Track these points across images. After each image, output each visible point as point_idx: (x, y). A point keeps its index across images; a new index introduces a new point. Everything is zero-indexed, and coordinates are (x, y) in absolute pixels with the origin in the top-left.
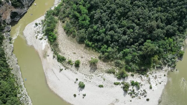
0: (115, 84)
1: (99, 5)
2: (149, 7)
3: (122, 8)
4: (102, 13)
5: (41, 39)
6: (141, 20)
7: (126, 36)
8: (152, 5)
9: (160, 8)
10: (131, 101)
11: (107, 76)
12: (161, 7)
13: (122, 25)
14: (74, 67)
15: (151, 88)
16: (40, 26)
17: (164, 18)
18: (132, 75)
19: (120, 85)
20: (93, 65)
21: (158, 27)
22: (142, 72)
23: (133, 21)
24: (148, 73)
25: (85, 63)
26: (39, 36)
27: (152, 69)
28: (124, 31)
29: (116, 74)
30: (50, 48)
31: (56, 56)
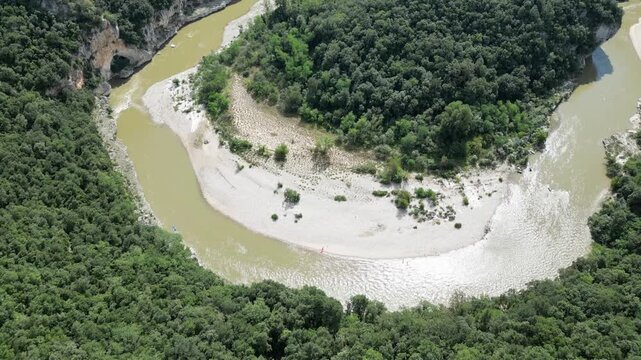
0: (375, 194)
1: (337, 33)
2: (453, 32)
3: (391, 35)
4: (342, 47)
5: (188, 112)
6: (437, 60)
7: (402, 92)
8: (460, 27)
9: (479, 35)
10: (415, 228)
11: (355, 178)
12: (483, 33)
13: (390, 71)
14: (273, 162)
15: (466, 203)
16: (186, 86)
17: (490, 56)
18: (420, 179)
19: (389, 196)
20: (321, 157)
21: (478, 73)
22: (444, 171)
23: (418, 62)
24: (459, 175)
25: (299, 152)
26: (183, 105)
27: (469, 167)
28: (396, 84)
29: (377, 173)
30: (211, 127)
31: (227, 142)
